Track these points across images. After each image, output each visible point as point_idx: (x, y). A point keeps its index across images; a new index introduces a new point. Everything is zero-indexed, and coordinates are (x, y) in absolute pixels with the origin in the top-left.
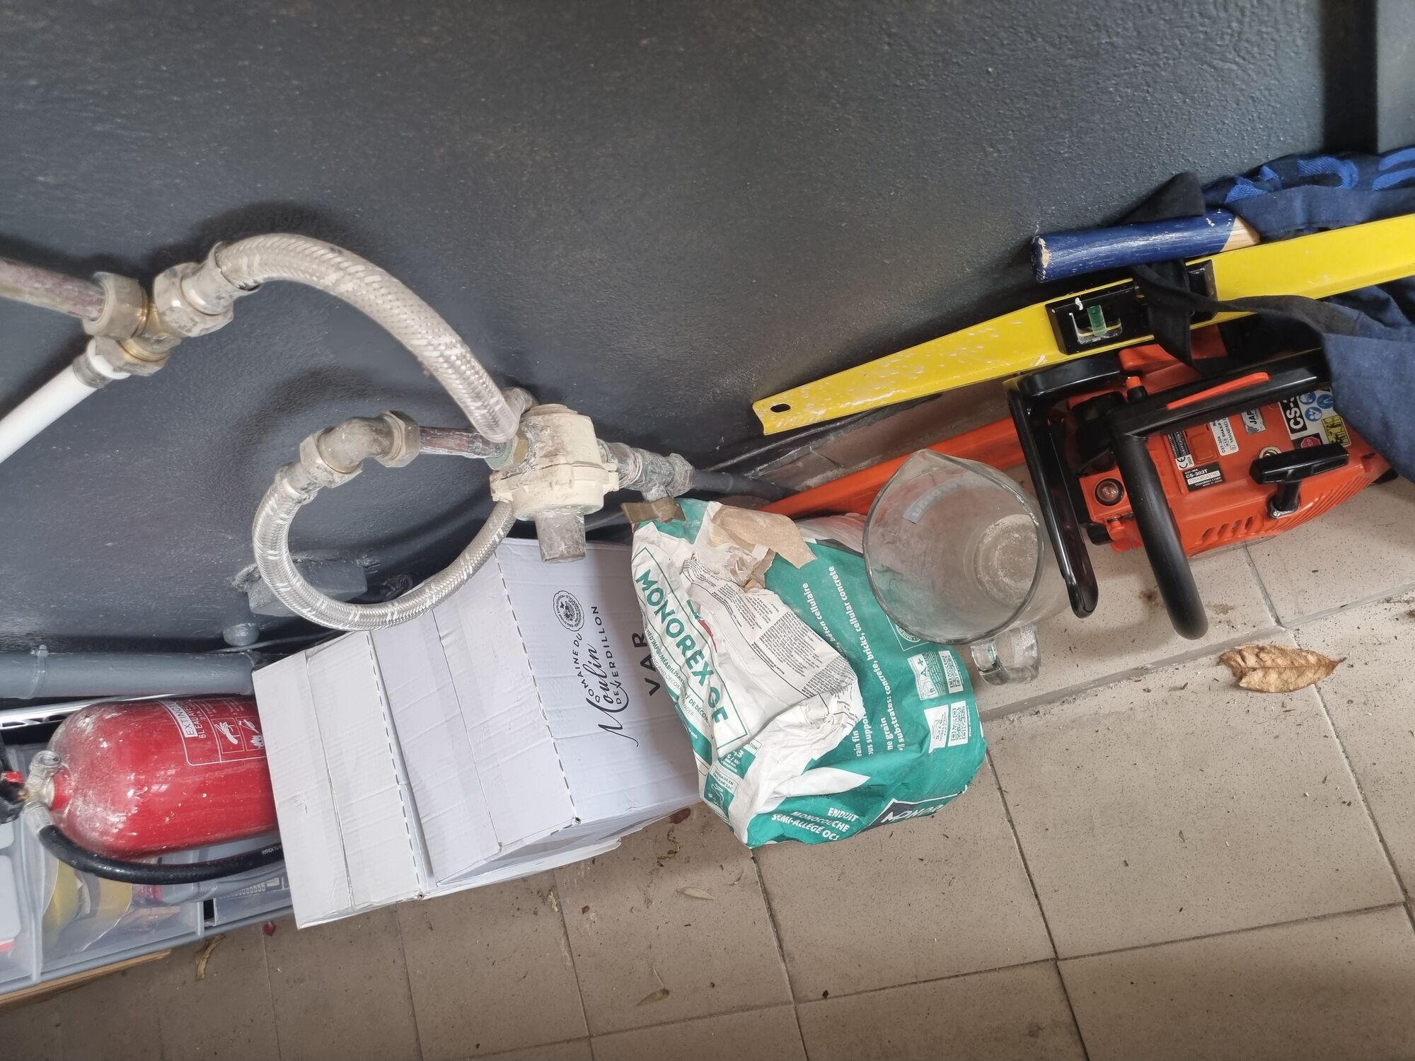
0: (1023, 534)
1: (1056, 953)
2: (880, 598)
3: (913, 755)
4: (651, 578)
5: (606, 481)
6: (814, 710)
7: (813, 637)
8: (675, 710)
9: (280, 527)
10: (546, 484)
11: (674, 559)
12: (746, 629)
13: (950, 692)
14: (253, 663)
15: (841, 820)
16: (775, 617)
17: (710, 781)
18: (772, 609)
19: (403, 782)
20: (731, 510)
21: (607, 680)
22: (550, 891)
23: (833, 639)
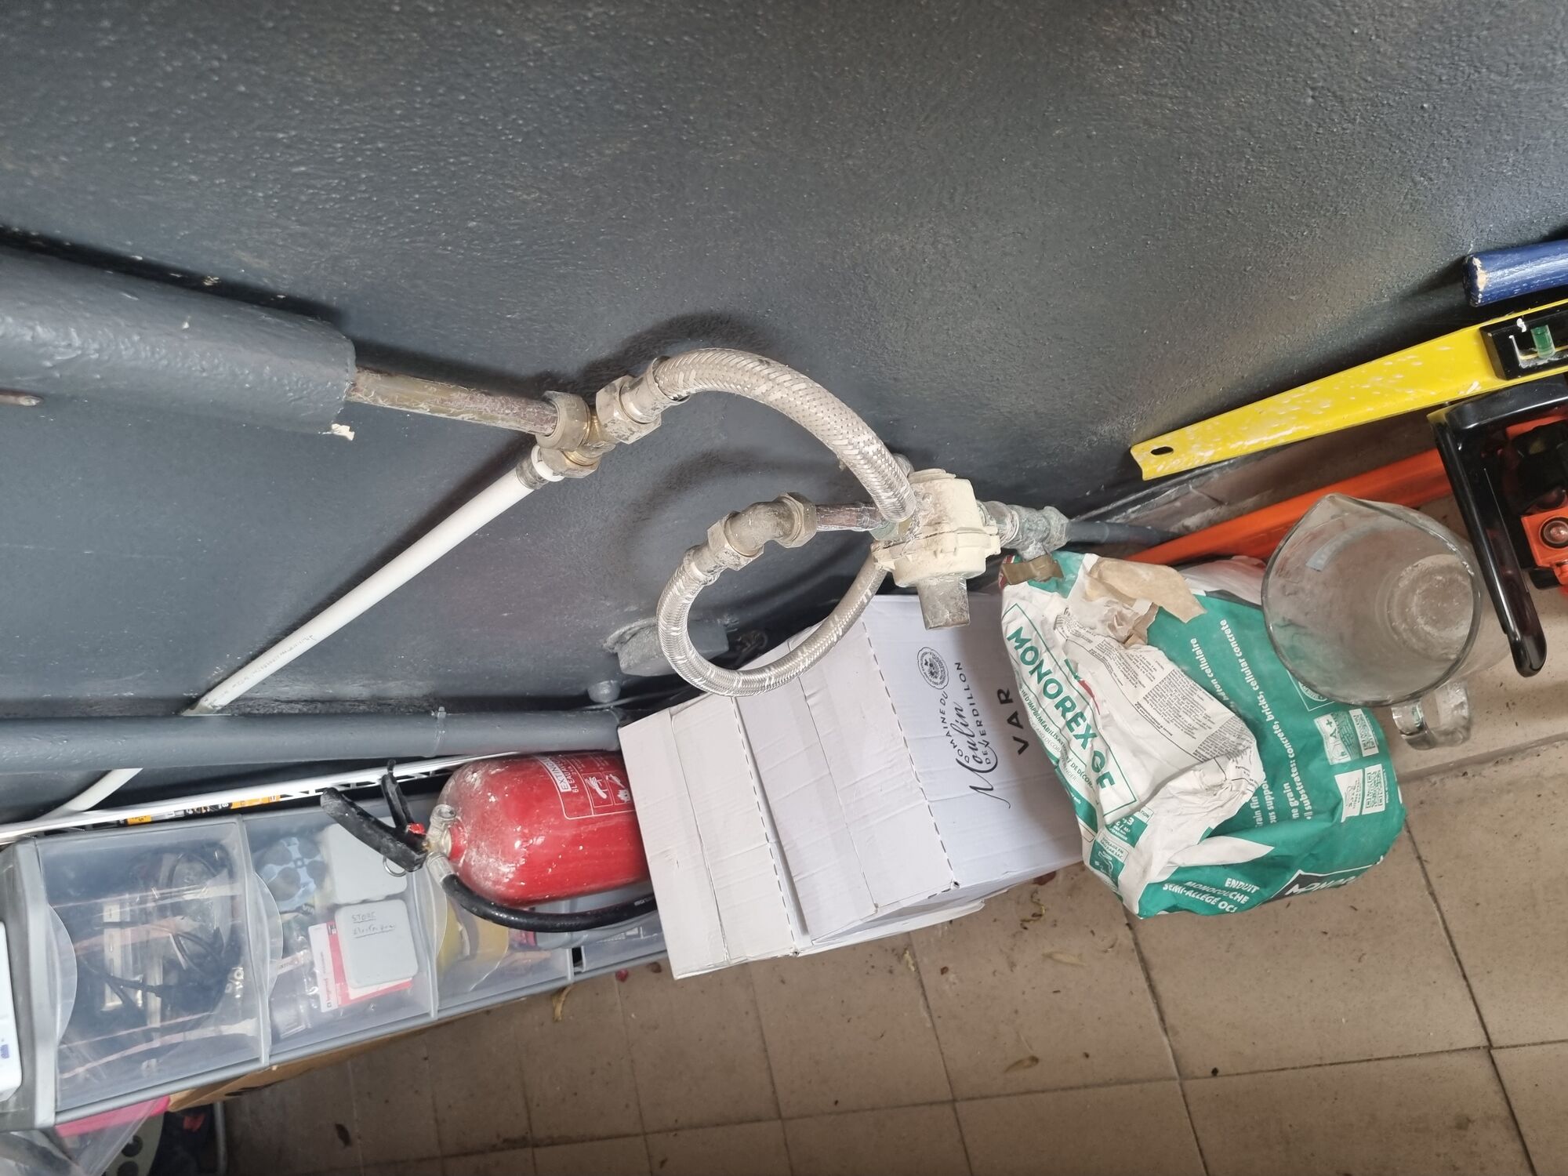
0: (1448, 576)
1: (1489, 1039)
2: (1283, 657)
3: (1323, 825)
4: (1023, 636)
5: (988, 546)
6: (1207, 775)
7: (1203, 696)
8: (1055, 773)
9: (685, 605)
10: (929, 553)
11: (1046, 613)
12: (1128, 688)
13: (1364, 755)
14: (618, 720)
15: (1240, 891)
16: (1160, 675)
17: (1097, 849)
18: (1156, 666)
19: (772, 840)
20: (1108, 562)
21: (975, 740)
22: (906, 949)
23: (1226, 698)
